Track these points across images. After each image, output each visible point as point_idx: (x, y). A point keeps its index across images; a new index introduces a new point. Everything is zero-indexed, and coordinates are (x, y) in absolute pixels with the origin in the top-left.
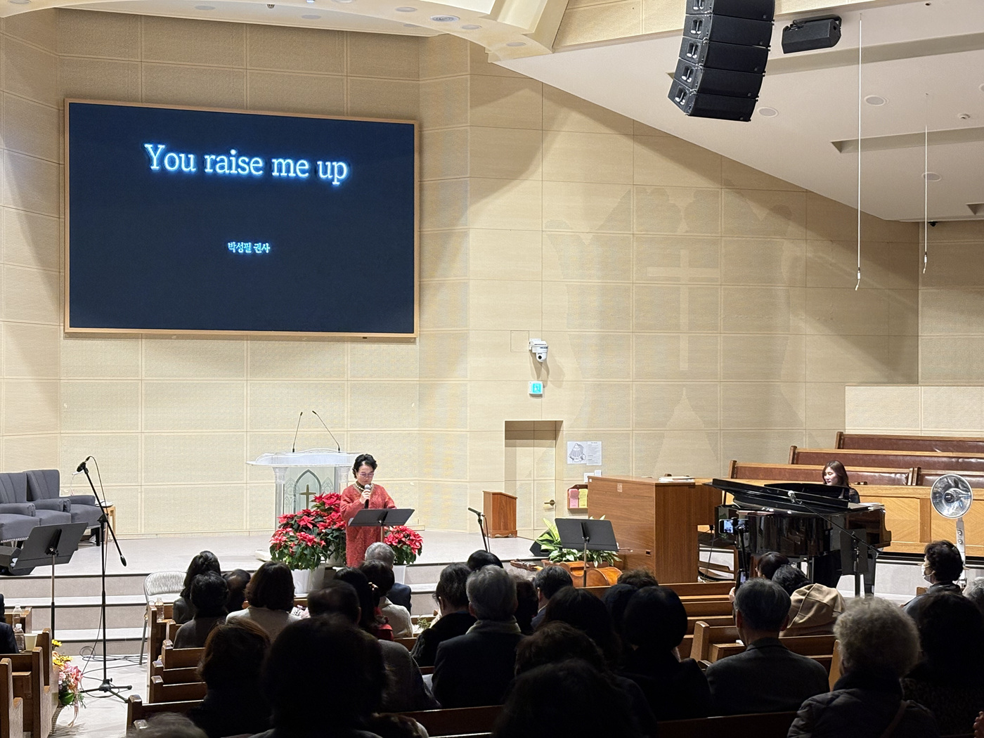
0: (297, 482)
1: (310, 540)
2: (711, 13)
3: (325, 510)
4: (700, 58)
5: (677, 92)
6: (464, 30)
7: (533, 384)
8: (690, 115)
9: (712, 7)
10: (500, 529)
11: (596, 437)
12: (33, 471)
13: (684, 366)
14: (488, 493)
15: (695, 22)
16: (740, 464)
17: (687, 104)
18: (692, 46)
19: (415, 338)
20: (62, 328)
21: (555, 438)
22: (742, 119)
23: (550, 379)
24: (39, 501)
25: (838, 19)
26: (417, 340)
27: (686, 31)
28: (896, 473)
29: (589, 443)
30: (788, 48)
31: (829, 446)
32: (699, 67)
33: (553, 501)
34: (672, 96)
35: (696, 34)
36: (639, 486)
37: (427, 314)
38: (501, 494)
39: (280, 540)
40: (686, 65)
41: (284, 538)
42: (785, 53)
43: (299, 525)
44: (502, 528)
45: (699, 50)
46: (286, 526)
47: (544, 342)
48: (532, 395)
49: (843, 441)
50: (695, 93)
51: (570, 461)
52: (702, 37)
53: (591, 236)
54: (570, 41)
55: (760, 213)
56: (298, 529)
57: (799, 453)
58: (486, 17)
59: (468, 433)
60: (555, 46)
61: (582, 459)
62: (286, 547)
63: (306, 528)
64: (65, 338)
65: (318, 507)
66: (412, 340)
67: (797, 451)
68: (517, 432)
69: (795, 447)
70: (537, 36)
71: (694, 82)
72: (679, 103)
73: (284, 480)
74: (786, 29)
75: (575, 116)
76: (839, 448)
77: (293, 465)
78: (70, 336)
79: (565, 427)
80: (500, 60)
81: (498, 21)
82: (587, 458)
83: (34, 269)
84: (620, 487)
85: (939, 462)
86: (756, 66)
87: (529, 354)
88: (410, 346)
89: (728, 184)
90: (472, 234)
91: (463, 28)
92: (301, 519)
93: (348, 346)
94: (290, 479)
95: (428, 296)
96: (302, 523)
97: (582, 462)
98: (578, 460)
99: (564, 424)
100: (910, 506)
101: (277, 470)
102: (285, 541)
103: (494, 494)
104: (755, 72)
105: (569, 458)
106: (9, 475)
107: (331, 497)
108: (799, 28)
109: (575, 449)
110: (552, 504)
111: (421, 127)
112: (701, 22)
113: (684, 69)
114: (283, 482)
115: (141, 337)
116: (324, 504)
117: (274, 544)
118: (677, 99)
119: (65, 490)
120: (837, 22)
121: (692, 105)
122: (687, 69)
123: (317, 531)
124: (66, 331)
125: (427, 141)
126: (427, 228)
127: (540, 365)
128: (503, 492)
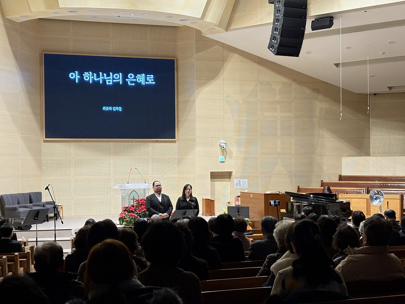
0: (130, 195)
1: (133, 216)
2: (282, 16)
3: (140, 205)
4: (279, 33)
5: (271, 46)
6: (191, 24)
7: (221, 158)
8: (276, 55)
9: (283, 14)
10: (208, 213)
11: (245, 177)
12: (32, 192)
13: (279, 150)
14: (204, 199)
15: (277, 20)
16: (301, 187)
17: (274, 50)
18: (276, 29)
19: (176, 141)
20: (42, 138)
21: (230, 178)
22: (295, 56)
23: (227, 155)
24: (34, 204)
25: (332, 17)
26: (177, 141)
27: (274, 23)
28: (359, 190)
29: (243, 180)
30: (313, 28)
31: (336, 180)
32: (278, 37)
33: (229, 202)
34: (269, 48)
35: (277, 24)
36: (258, 195)
37: (180, 131)
38: (208, 199)
39: (122, 216)
40: (274, 36)
41: (124, 215)
42: (312, 30)
43: (130, 210)
44: (209, 212)
45: (278, 30)
46: (125, 211)
47: (225, 142)
48: (221, 162)
49: (341, 178)
50: (277, 46)
51: (235, 187)
52: (279, 25)
53: (242, 101)
54: (232, 27)
55: (308, 91)
56: (129, 212)
57: (324, 183)
58: (199, 19)
59: (196, 177)
60: (227, 29)
61: (240, 186)
62: (125, 218)
63: (132, 211)
64: (43, 142)
65: (137, 204)
66: (175, 141)
67: (323, 182)
68: (215, 176)
69: (322, 181)
70: (220, 25)
71: (277, 42)
72: (272, 50)
73: (125, 194)
74: (313, 21)
75: (236, 55)
76: (339, 181)
77: (128, 188)
78: (45, 141)
79: (233, 174)
80: (206, 35)
81: (204, 20)
82: (242, 185)
83: (31, 117)
84: (252, 195)
85: (376, 185)
86: (300, 36)
87: (219, 146)
88: (174, 144)
89: (295, 80)
90: (197, 101)
91: (191, 23)
92: (130, 208)
93: (151, 144)
94: (127, 194)
95: (180, 125)
96: (131, 210)
97: (240, 187)
98: (238, 187)
99: (233, 173)
100: (362, 202)
101: (122, 190)
102: (124, 216)
103: (206, 199)
104: (300, 38)
105: (235, 186)
106: (23, 193)
107: (142, 200)
108: (317, 21)
109: (237, 182)
110: (229, 203)
111: (177, 60)
112: (279, 20)
113: (273, 38)
114: (124, 195)
115: (72, 141)
116: (139, 202)
117: (120, 217)
118: (271, 49)
119: (44, 200)
120: (332, 19)
121: (276, 51)
122: (274, 37)
123: (136, 212)
124: (44, 140)
125: (179, 66)
126: (180, 99)
127: (224, 150)
128: (210, 199)
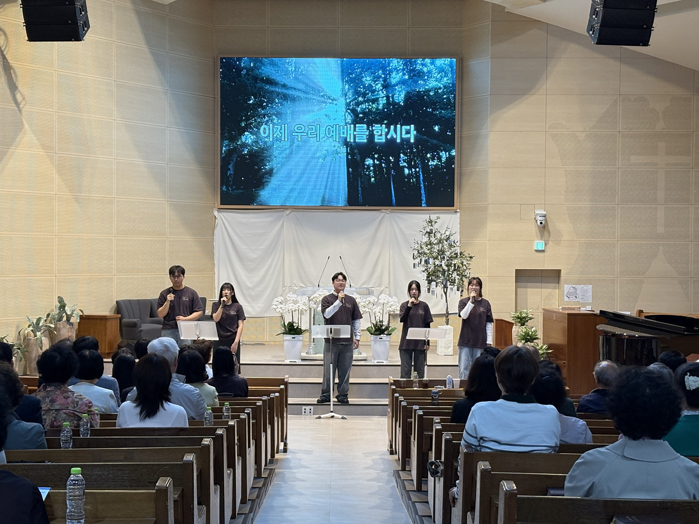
4: (601, 2)
5: (590, 27)
8: (596, 44)
11: (587, 282)
13: (661, 229)
19: (455, 210)
20: (216, 205)
21: (558, 283)
22: (641, 44)
23: (551, 238)
29: (582, 286)
32: (600, 8)
34: (588, 31)
36: (561, 315)
37: (464, 193)
38: (502, 320)
40: (595, 7)
47: (543, 212)
48: (537, 251)
50: (599, 27)
51: (566, 299)
53: (585, 134)
59: (487, 277)
61: (576, 298)
64: (218, 211)
71: (598, 19)
72: (592, 35)
78: (221, 210)
82: (580, 297)
84: (554, 315)
86: (647, 4)
90: (491, 135)
95: (463, 181)
97: (577, 300)
98: (572, 299)
99: (563, 272)
104: (648, 10)
105: (565, 297)
109: (571, 291)
111: (462, 60)
113: (594, 10)
118: (591, 32)
121: (597, 36)
124: (218, 207)
125: (465, 70)
126: (466, 133)
